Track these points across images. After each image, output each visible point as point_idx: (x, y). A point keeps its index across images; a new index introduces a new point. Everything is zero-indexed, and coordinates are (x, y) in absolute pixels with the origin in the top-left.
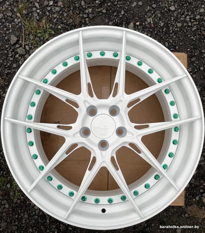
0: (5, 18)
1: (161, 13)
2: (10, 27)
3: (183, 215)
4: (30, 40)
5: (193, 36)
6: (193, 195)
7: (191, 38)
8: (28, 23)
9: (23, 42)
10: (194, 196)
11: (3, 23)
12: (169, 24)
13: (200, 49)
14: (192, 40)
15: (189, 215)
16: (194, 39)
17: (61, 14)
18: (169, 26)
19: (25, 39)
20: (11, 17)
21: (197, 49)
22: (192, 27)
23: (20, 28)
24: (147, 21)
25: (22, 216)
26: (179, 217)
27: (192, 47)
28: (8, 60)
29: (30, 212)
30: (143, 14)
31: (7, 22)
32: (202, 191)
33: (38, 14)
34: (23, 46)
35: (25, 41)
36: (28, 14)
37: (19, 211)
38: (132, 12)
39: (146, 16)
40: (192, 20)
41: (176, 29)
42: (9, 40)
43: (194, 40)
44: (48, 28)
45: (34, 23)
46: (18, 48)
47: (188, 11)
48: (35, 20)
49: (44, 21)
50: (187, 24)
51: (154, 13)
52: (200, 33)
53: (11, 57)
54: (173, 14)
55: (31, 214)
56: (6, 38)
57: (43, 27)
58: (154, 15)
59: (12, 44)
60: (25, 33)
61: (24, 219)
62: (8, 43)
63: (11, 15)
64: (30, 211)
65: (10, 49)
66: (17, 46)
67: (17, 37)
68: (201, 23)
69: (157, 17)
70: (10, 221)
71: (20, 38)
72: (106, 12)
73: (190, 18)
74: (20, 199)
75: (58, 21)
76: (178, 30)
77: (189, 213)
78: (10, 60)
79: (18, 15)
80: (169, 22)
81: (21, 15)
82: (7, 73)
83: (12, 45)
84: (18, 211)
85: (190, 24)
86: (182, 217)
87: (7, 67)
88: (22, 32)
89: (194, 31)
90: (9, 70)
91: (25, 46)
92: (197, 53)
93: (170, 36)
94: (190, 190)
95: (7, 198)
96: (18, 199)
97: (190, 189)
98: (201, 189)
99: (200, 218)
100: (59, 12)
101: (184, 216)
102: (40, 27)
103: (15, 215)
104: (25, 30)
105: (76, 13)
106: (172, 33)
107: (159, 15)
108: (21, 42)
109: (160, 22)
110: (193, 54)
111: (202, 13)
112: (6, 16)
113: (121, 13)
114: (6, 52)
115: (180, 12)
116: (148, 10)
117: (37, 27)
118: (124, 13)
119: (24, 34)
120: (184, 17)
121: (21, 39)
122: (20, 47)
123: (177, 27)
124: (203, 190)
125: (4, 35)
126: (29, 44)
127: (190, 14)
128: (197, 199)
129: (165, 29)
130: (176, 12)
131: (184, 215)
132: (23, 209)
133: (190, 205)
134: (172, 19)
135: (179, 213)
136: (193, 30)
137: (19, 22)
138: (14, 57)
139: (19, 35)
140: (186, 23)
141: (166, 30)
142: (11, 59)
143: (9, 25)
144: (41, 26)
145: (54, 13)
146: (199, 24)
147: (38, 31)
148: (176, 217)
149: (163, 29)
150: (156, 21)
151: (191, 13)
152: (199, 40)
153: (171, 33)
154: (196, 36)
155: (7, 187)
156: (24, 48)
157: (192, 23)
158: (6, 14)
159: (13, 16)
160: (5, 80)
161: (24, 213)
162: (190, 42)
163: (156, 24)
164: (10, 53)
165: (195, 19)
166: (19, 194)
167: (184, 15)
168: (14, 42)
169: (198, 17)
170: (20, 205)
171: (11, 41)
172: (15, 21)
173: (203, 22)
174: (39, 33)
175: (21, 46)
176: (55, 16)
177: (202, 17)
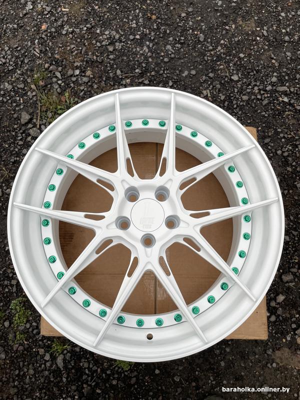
0: (14, 91)
1: (221, 83)
2: (22, 102)
3: (269, 365)
4: (48, 118)
5: (265, 111)
6: (282, 333)
7: (262, 114)
8: (46, 97)
9: (38, 121)
10: (284, 334)
11: (12, 97)
12: (232, 96)
13: (275, 128)
14: (264, 116)
15: (277, 364)
16: (266, 115)
17: (90, 86)
18: (231, 99)
19: (41, 117)
20: (23, 89)
21: (270, 128)
22: (263, 101)
23: (35, 103)
24: (203, 93)
25: (24, 372)
26: (264, 368)
27: (264, 125)
28: (16, 145)
29: (38, 365)
30: (198, 85)
31: (17, 95)
32: (295, 326)
33: (60, 85)
34: (38, 126)
35: (40, 120)
36: (46, 86)
37: (21, 364)
38: (183, 83)
39: (201, 88)
40: (262, 92)
41: (241, 104)
42: (19, 118)
43: (266, 117)
44: (72, 103)
45: (54, 97)
46: (31, 128)
47: (255, 81)
48: (55, 93)
49: (67, 94)
50: (255, 97)
51: (212, 83)
52: (273, 107)
53: (21, 140)
54: (237, 85)
55: (39, 369)
56: (15, 116)
57: (66, 102)
58: (211, 86)
59: (23, 123)
60: (41, 109)
61: (28, 377)
62: (18, 123)
63: (23, 87)
64: (37, 363)
65: (19, 131)
66: (30, 126)
67: (30, 115)
68: (274, 95)
69: (216, 89)
70: (6, 379)
71: (33, 116)
72: (148, 83)
73: (260, 90)
74: (23, 344)
75: (85, 95)
76: (245, 104)
77: (278, 361)
78: (19, 144)
79: (33, 86)
80: (232, 95)
81: (36, 86)
82: (13, 161)
83: (23, 125)
84: (19, 364)
85: (259, 97)
86: (269, 367)
87: (14, 154)
88: (36, 109)
89: (266, 105)
90: (17, 157)
91: (40, 125)
92: (271, 133)
93: (234, 112)
94: (277, 325)
95: (3, 343)
96: (21, 344)
97: (277, 323)
98: (293, 323)
99: (295, 368)
100: (87, 83)
101: (270, 367)
102: (62, 101)
103: (15, 371)
104: (41, 106)
105: (110, 84)
106: (236, 108)
107: (218, 86)
108: (35, 120)
109: (220, 95)
110: (266, 134)
111: (274, 83)
112: (16, 88)
113: (168, 84)
114: (14, 133)
115: (246, 82)
116: (204, 80)
117: (58, 102)
118: (173, 85)
119: (39, 111)
120: (251, 88)
121: (35, 117)
122: (33, 127)
123: (242, 101)
124: (296, 324)
125: (13, 112)
126: (45, 123)
127: (258, 84)
128: (289, 339)
129: (226, 103)
130: (240, 82)
131: (271, 365)
132: (27, 360)
133: (279, 348)
134: (236, 91)
135: (264, 362)
136: (264, 104)
137: (33, 96)
138: (25, 140)
139: (33, 112)
140: (254, 95)
141: (228, 104)
142: (21, 143)
143: (20, 100)
144: (64, 100)
145: (81, 85)
146: (271, 96)
147: (59, 107)
148: (259, 369)
149: (224, 103)
150: (215, 93)
151: (260, 84)
152: (273, 116)
153: (234, 108)
154: (268, 111)
155: (4, 326)
156: (39, 129)
157: (261, 95)
158: (16, 86)
159: (26, 88)
160: (11, 170)
161: (28, 366)
162: (260, 119)
163: (214, 97)
164: (20, 135)
165: (266, 91)
166: (21, 336)
167: (250, 85)
168: (26, 121)
169: (269, 88)
170: (23, 354)
171: (22, 120)
172: (28, 94)
173: (276, 94)
174: (60, 109)
175: (35, 126)
176: (82, 88)
177: (274, 88)
